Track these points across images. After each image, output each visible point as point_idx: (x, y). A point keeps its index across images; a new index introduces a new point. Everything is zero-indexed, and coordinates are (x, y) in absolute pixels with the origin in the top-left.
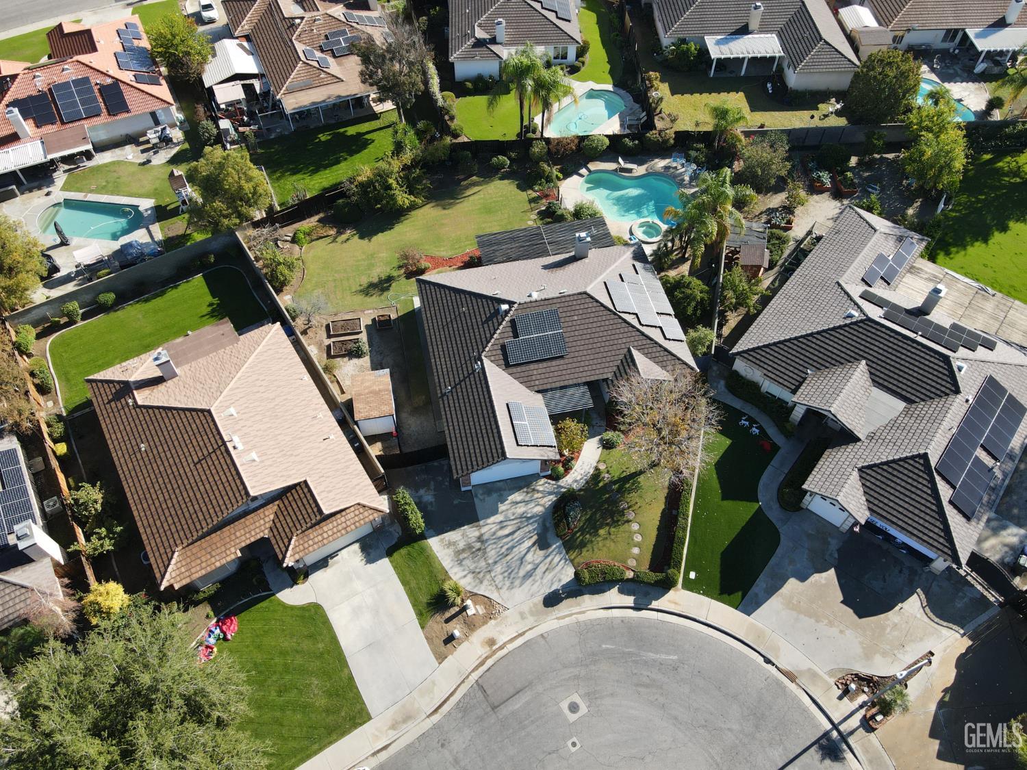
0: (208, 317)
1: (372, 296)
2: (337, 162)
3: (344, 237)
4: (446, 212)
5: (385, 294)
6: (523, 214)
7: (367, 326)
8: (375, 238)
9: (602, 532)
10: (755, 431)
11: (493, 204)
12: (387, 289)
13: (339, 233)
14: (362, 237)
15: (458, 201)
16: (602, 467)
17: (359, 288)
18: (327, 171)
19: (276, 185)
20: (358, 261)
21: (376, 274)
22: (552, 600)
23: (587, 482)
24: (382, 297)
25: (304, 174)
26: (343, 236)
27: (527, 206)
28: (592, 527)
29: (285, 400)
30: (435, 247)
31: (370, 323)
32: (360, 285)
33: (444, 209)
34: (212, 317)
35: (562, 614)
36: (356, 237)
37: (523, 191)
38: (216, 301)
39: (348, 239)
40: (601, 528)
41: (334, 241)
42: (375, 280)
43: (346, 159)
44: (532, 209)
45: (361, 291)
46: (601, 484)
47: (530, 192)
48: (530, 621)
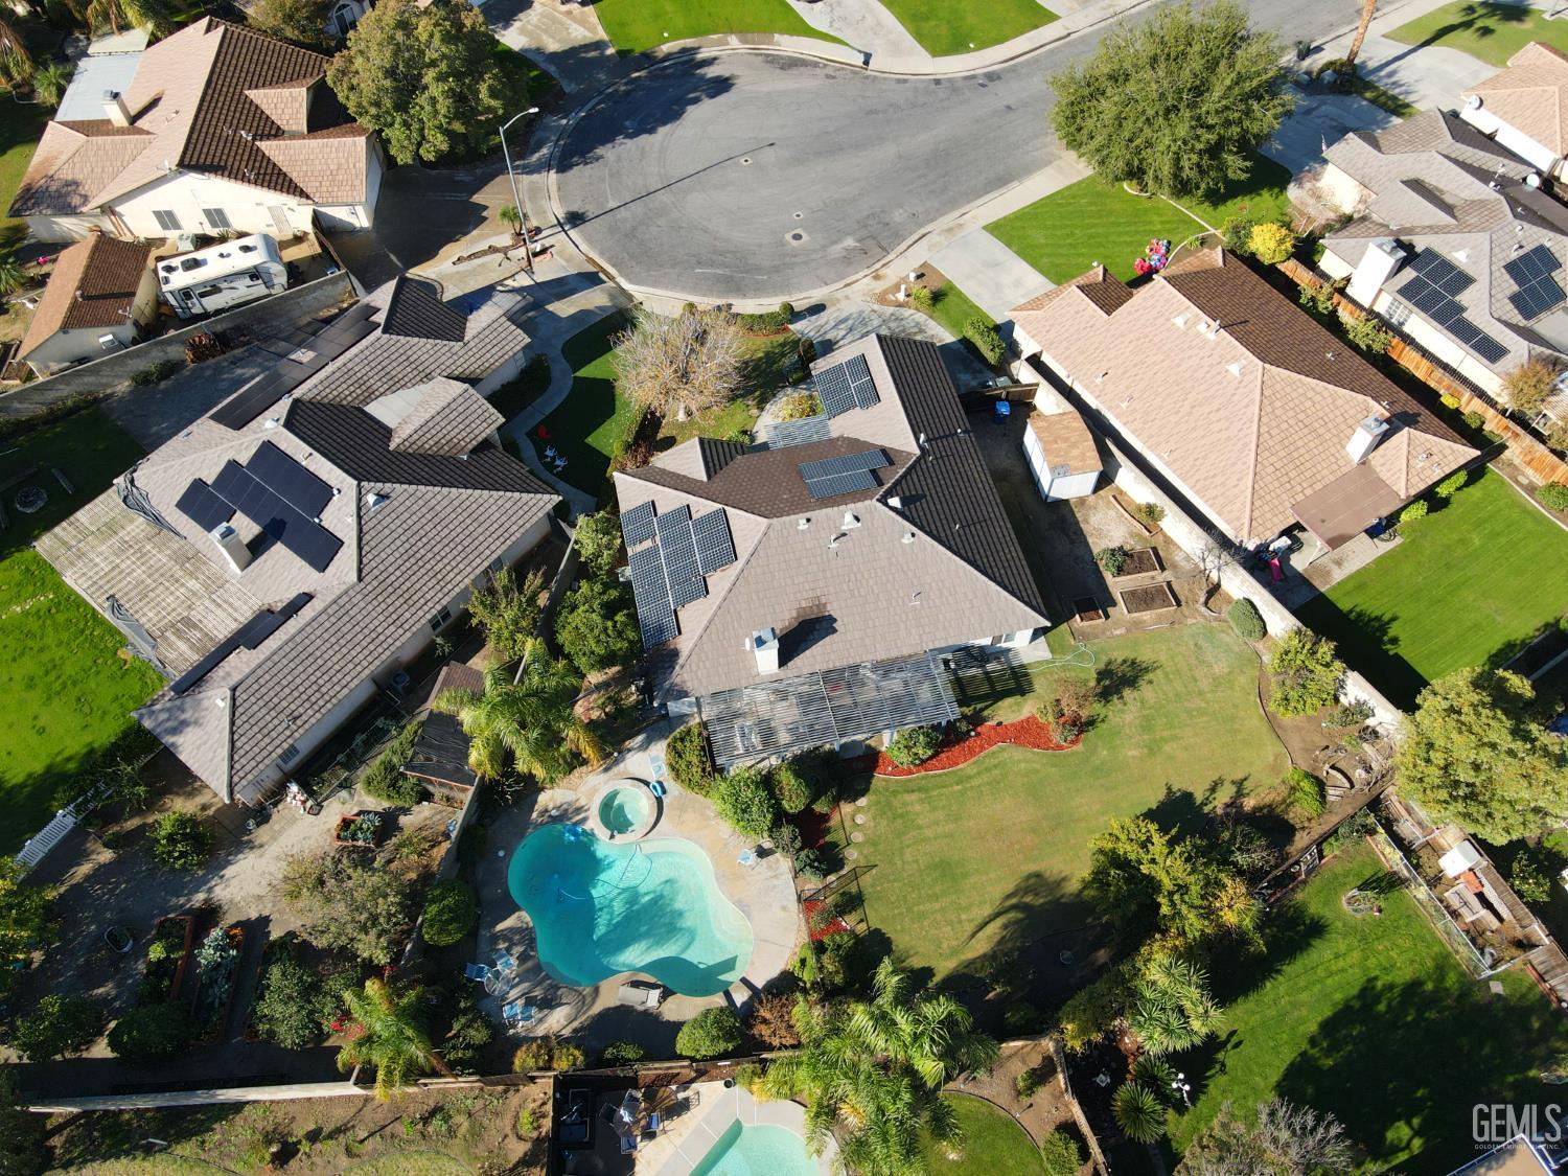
0: (1386, 618)
1: (1125, 661)
2: (1329, 1027)
3: (1223, 797)
4: (1033, 868)
5: (1101, 666)
6: (874, 860)
7: (1114, 604)
8: (1161, 795)
9: (761, 355)
10: (549, 453)
11: (937, 889)
12: (1103, 674)
13: (1234, 804)
14: (1188, 797)
15: (1014, 901)
16: (755, 412)
17: (1150, 676)
18: (1338, 996)
19: (1436, 949)
20: (1174, 738)
21: (1131, 706)
22: (818, 309)
23: (774, 395)
24: (1105, 659)
25: (1390, 987)
26: (1227, 800)
27: (866, 881)
28: (770, 358)
29: (1179, 412)
30: (1036, 772)
31: (1110, 610)
32: (1151, 682)
33: (1038, 875)
34: (1377, 619)
35: (805, 301)
36: (1199, 798)
37: (877, 931)
38: (1392, 650)
39: (1213, 790)
40: (761, 358)
41: (1239, 784)
42: (1127, 693)
43: (1313, 1041)
44: (855, 875)
45: (1146, 670)
46: (757, 393)
47: (861, 929)
48: (838, 295)
